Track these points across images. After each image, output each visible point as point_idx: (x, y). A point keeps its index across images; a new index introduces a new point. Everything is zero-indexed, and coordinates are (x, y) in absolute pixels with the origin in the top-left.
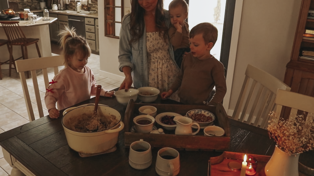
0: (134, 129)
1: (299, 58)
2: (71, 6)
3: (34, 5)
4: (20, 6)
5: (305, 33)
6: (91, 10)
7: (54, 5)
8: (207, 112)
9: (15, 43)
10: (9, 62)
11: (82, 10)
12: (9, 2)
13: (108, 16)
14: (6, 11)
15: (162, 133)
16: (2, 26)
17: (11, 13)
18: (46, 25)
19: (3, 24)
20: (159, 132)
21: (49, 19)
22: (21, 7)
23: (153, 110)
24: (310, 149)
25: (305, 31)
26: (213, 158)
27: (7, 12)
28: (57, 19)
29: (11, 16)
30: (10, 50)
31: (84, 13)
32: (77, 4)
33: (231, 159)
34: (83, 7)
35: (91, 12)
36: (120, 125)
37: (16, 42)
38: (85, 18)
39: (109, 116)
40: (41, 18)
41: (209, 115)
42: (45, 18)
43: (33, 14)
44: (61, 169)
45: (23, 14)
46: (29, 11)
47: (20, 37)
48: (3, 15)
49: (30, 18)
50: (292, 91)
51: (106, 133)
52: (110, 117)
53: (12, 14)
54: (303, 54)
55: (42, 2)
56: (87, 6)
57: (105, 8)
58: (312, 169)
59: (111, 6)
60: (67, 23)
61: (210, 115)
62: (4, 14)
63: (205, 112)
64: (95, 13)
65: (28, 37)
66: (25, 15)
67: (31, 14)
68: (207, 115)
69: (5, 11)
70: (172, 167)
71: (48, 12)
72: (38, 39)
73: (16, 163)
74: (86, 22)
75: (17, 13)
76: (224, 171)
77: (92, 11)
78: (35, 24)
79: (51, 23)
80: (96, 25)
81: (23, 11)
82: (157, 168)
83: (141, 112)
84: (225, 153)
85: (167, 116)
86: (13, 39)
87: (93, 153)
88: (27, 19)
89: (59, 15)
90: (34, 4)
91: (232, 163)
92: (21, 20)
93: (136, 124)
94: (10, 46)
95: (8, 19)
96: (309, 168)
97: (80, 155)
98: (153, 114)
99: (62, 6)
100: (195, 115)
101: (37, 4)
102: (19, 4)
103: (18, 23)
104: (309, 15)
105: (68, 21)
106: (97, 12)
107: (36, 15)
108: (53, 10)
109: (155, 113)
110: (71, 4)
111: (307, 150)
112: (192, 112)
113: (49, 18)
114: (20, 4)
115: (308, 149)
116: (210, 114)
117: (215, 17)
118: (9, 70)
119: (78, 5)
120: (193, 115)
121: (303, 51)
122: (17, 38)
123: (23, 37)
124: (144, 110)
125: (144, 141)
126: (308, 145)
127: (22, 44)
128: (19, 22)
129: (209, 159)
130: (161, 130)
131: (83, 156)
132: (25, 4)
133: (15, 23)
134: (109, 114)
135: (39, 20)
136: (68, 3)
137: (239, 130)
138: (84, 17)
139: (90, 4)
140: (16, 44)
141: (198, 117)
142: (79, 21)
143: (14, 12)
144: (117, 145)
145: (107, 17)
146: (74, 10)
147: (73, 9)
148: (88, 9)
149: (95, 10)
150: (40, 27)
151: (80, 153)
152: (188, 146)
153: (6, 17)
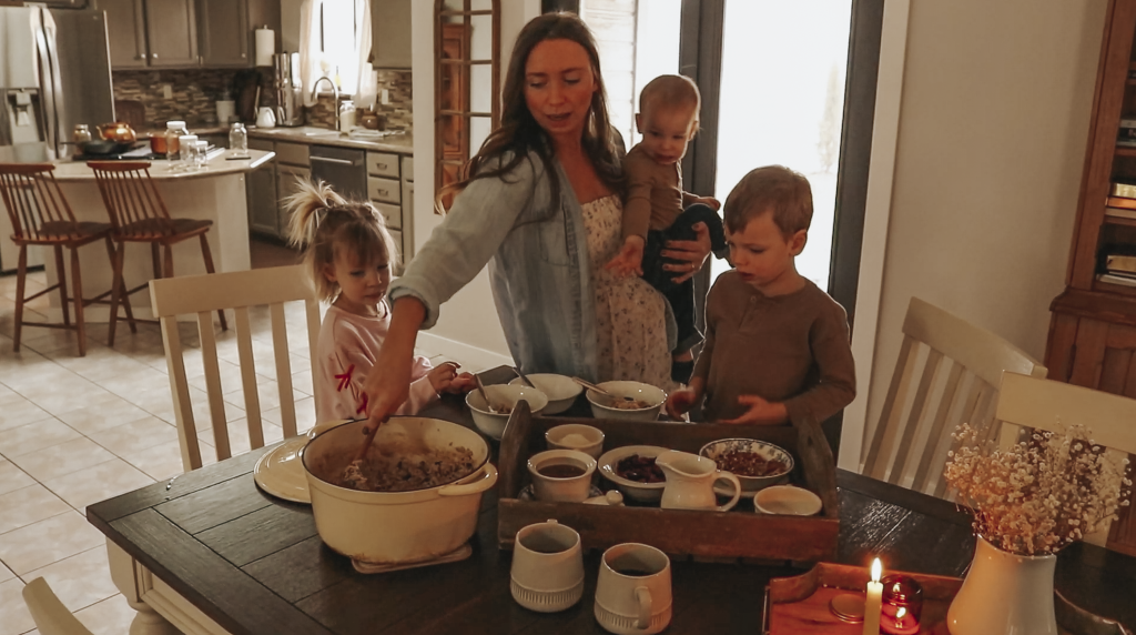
0: (529, 493)
1: (1095, 281)
2: (321, 114)
3: (198, 110)
4: (151, 114)
5: (1111, 195)
6: (386, 126)
7: (263, 109)
8: (768, 448)
9: (134, 234)
10: (109, 298)
11: (357, 125)
12: (116, 102)
13: (446, 148)
14: (107, 128)
15: (619, 503)
16: (93, 176)
17: (122, 135)
18: (236, 176)
19: (98, 171)
20: (608, 501)
21: (246, 156)
22: (151, 116)
23: (590, 437)
24: (1076, 535)
25: (1113, 189)
26: (780, 582)
27: (110, 132)
28: (272, 154)
29: (124, 145)
30: (116, 259)
31: (363, 138)
32: (342, 108)
33: (842, 588)
34: (360, 115)
35: (387, 133)
36: (483, 474)
37: (139, 230)
38: (369, 155)
39: (448, 452)
40: (221, 151)
41: (775, 456)
42: (235, 152)
43: (196, 137)
44: (297, 604)
45: (164, 140)
46: (184, 129)
47: (151, 215)
48: (97, 143)
49: (185, 152)
50: (1050, 376)
51: (443, 496)
52: (455, 455)
53: (125, 138)
54: (1109, 267)
55: (222, 99)
56: (374, 114)
57: (436, 120)
58: (1105, 621)
59: (456, 111)
60: (307, 170)
61: (780, 456)
62: (100, 139)
63: (761, 447)
64: (401, 138)
65: (176, 215)
66: (169, 142)
67: (190, 139)
68: (769, 458)
69: (104, 129)
70: (646, 599)
71: (245, 131)
72: (210, 223)
73: (149, 593)
74: (371, 167)
75: (141, 135)
76: (814, 622)
77: (392, 129)
78: (200, 171)
79: (253, 169)
80: (405, 175)
81: (164, 127)
82: (599, 606)
83: (552, 442)
84: (822, 568)
85: (636, 456)
86: (127, 222)
87: (396, 559)
88: (177, 156)
89: (280, 144)
90: (195, 107)
91: (844, 598)
92: (156, 158)
93: (537, 477)
94: (116, 245)
95: (113, 156)
96: (1096, 618)
97: (357, 568)
98: (593, 447)
99: (290, 113)
100: (730, 456)
101: (207, 107)
102: (146, 109)
103: (146, 166)
104: (1124, 134)
105: (308, 163)
106: (409, 135)
107: (206, 143)
108: (258, 128)
109: (598, 445)
110: (319, 107)
111: (1068, 539)
112: (721, 447)
113: (246, 152)
114: (149, 106)
115: (1072, 535)
116: (778, 452)
117: (824, 151)
118: (107, 327)
119: (344, 110)
120: (721, 456)
121: (1110, 257)
122: (142, 216)
123: (161, 215)
124: (564, 436)
125: (559, 522)
126: (1071, 522)
127: (157, 236)
128: (149, 165)
129: (768, 584)
130: (614, 496)
131: (366, 569)
132: (167, 107)
133: (137, 167)
134: (451, 444)
135: (213, 159)
136: (309, 104)
137: (876, 505)
138: (364, 150)
139: (385, 108)
140: (137, 237)
141: (738, 462)
142: (349, 162)
143: (133, 132)
144: (474, 542)
145: (443, 152)
146: (332, 127)
147: (326, 125)
148: (379, 124)
149: (401, 128)
150: (219, 182)
151: (357, 561)
152: (704, 548)
153: (107, 149)
